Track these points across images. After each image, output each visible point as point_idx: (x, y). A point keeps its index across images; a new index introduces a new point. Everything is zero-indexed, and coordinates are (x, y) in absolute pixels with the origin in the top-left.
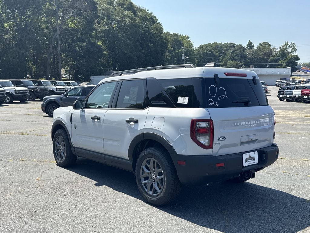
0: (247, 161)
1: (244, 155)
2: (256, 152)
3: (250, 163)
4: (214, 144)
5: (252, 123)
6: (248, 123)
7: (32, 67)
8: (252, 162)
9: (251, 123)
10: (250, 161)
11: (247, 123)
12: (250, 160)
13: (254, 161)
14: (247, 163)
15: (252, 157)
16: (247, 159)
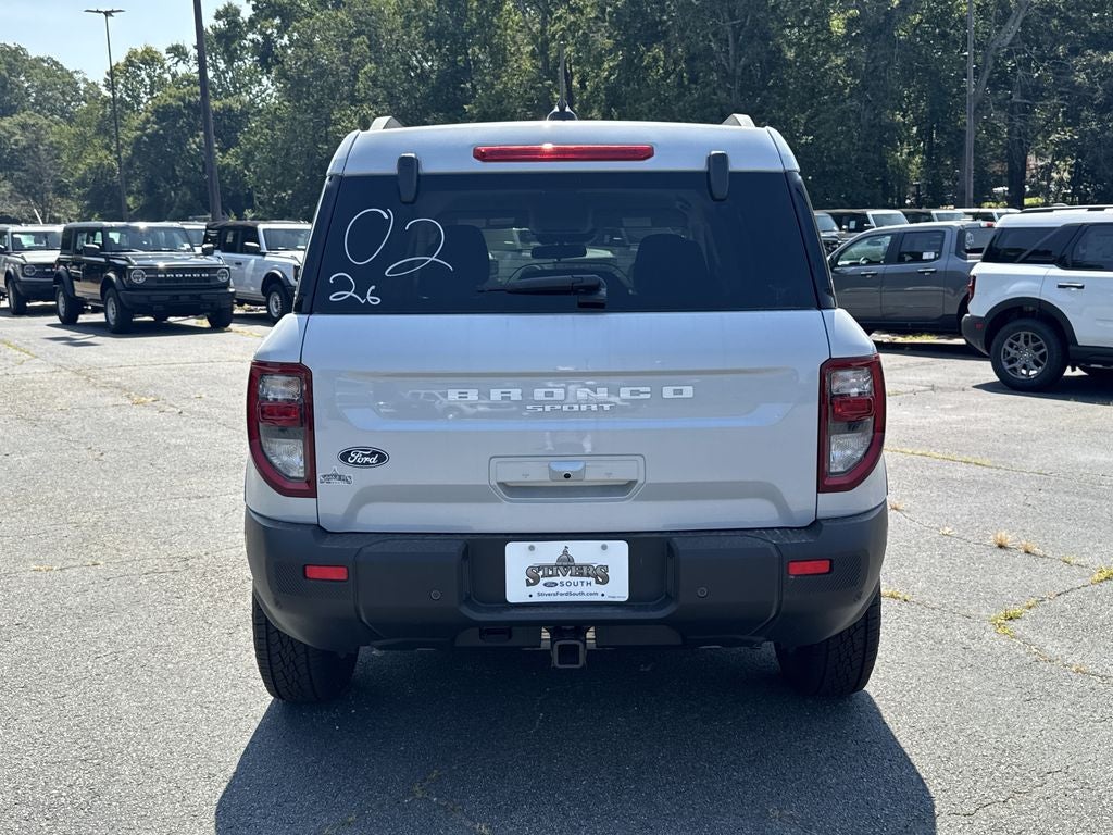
2: (622, 547)
3: (568, 594)
4: (319, 475)
6: (548, 395)
7: (908, 162)
8: (586, 589)
10: (569, 584)
11: (538, 395)
12: (567, 578)
13: (600, 589)
14: (540, 587)
15: (581, 567)
16: (540, 568)
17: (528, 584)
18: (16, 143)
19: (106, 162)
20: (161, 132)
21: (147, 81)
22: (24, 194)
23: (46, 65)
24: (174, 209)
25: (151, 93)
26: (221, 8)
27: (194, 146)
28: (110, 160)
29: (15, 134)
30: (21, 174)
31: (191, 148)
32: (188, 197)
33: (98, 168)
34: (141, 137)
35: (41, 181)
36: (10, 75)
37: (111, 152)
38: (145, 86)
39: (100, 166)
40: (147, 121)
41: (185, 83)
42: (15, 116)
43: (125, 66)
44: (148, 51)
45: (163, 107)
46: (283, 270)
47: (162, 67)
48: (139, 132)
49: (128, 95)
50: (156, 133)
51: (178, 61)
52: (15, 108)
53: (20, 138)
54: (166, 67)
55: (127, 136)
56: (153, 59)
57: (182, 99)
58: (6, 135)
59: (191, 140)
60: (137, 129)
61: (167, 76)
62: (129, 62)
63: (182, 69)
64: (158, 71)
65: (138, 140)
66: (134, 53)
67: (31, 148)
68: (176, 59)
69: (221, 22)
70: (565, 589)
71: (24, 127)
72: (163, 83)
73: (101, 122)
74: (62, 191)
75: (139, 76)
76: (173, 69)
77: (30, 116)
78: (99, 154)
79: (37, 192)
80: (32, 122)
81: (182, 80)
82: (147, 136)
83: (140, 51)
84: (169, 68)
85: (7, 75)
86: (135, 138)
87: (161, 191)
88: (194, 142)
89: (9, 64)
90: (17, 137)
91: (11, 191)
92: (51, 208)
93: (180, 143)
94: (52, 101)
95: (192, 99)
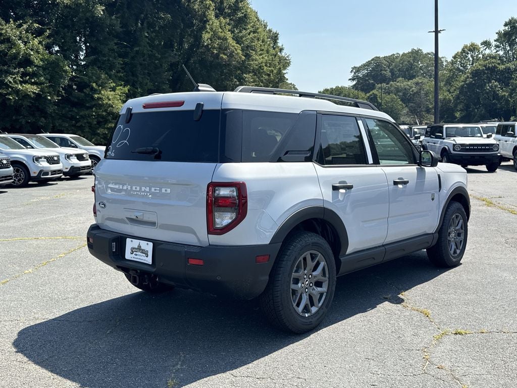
0: (135, 253)
1: (128, 240)
2: (151, 244)
3: (140, 259)
4: (97, 210)
5: (143, 190)
6: (136, 188)
8: (143, 258)
9: (141, 189)
10: (140, 255)
11: (134, 188)
12: (140, 253)
13: (146, 258)
14: (133, 255)
15: (143, 250)
16: (134, 248)
17: (131, 254)
18: (413, 91)
19: (447, 97)
20: (473, 82)
21: (471, 59)
22: (412, 113)
23: (430, 56)
24: (476, 118)
25: (472, 64)
26: (507, 20)
27: (488, 87)
28: (449, 96)
29: (412, 87)
30: (412, 104)
31: (487, 89)
32: (483, 112)
33: (443, 100)
34: (464, 85)
35: (420, 107)
36: (414, 62)
37: (450, 93)
38: (470, 61)
39: (445, 99)
40: (468, 77)
41: (488, 58)
42: (414, 79)
43: (461, 53)
44: (472, 45)
45: (476, 70)
46: (449, 146)
47: (479, 51)
48: (463, 83)
49: (461, 66)
50: (471, 83)
51: (486, 48)
52: (415, 76)
53: (415, 89)
54: (480, 51)
55: (458, 85)
56: (474, 48)
57: (485, 66)
58: (409, 88)
59: (487, 85)
60: (462, 81)
61: (481, 56)
62: (463, 51)
63: (487, 52)
64: (476, 54)
65: (462, 86)
66: (466, 47)
67: (418, 93)
68: (485, 47)
69: (507, 28)
70: (139, 257)
71: (417, 84)
72: (478, 59)
73: (448, 79)
74: (428, 111)
75: (467, 57)
76: (483, 52)
77: (420, 79)
78: (445, 94)
79: (418, 112)
80: (420, 81)
81: (487, 57)
82: (466, 84)
83: (469, 45)
84: (482, 51)
85: (412, 62)
86: (461, 86)
87: (471, 109)
88: (489, 86)
89: (414, 57)
90: (413, 89)
91: (408, 112)
92: (424, 118)
93: (482, 86)
94: (431, 71)
95: (490, 65)
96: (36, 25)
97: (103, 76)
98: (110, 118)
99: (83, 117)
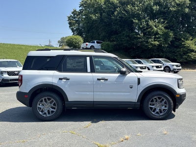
96: (162, 20)
97: (188, 35)
98: (189, 51)
99: (178, 52)
